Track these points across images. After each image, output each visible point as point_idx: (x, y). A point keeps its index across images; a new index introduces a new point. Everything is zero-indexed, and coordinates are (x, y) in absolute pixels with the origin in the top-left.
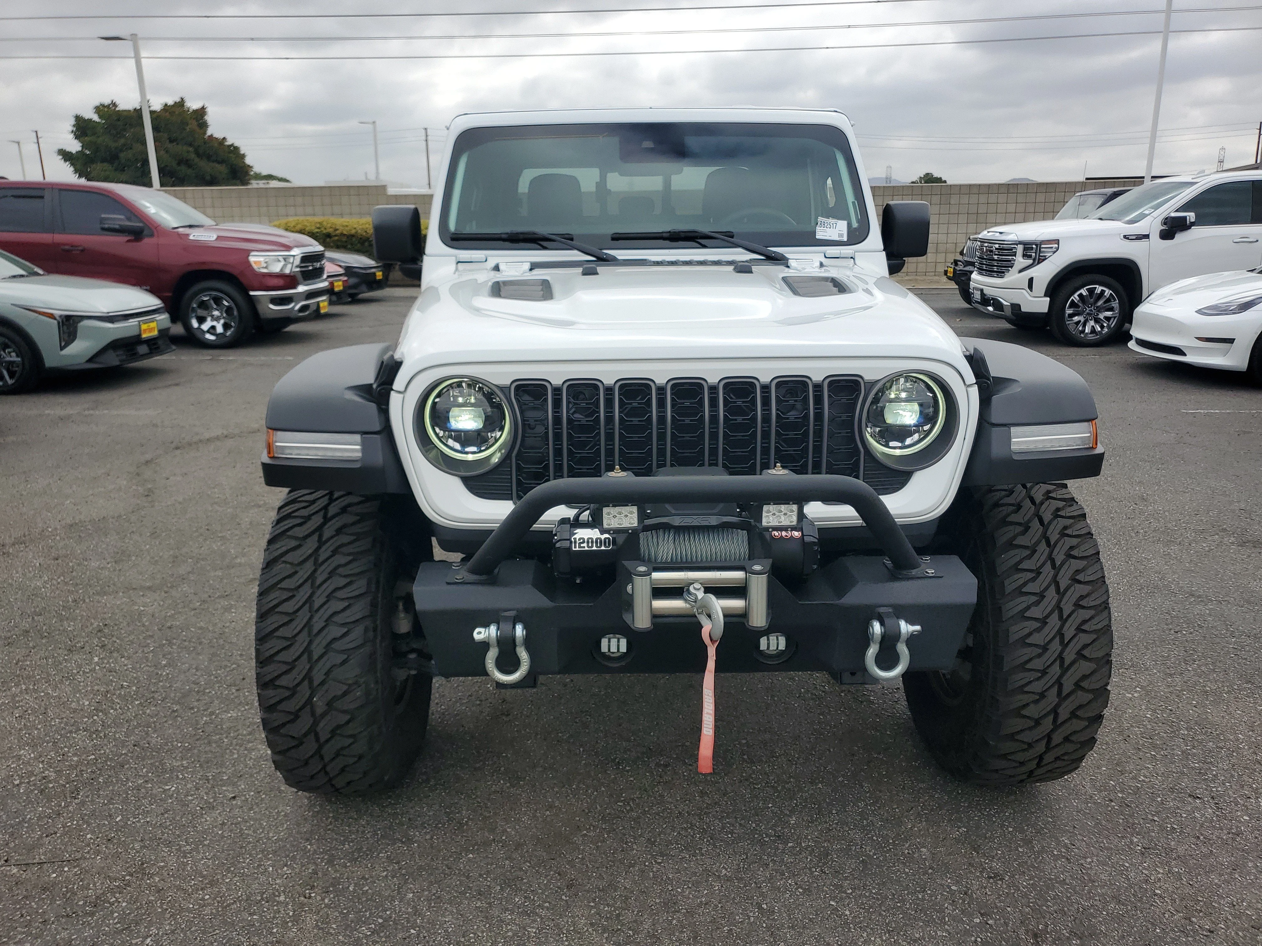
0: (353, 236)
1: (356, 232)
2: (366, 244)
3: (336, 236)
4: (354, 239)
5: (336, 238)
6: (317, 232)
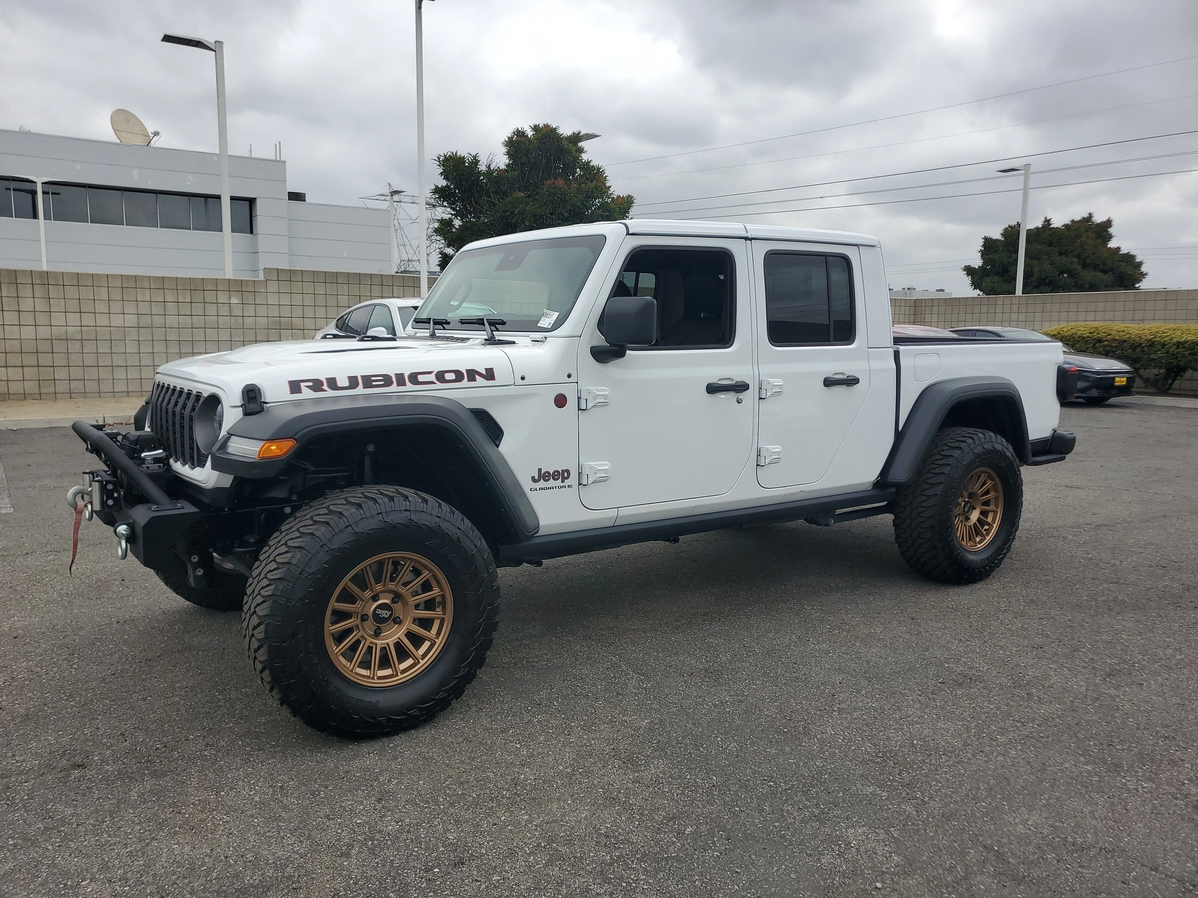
0: (1125, 341)
1: (1129, 338)
2: (1138, 350)
3: (1107, 341)
4: (1125, 345)
5: (1106, 343)
6: (1088, 337)
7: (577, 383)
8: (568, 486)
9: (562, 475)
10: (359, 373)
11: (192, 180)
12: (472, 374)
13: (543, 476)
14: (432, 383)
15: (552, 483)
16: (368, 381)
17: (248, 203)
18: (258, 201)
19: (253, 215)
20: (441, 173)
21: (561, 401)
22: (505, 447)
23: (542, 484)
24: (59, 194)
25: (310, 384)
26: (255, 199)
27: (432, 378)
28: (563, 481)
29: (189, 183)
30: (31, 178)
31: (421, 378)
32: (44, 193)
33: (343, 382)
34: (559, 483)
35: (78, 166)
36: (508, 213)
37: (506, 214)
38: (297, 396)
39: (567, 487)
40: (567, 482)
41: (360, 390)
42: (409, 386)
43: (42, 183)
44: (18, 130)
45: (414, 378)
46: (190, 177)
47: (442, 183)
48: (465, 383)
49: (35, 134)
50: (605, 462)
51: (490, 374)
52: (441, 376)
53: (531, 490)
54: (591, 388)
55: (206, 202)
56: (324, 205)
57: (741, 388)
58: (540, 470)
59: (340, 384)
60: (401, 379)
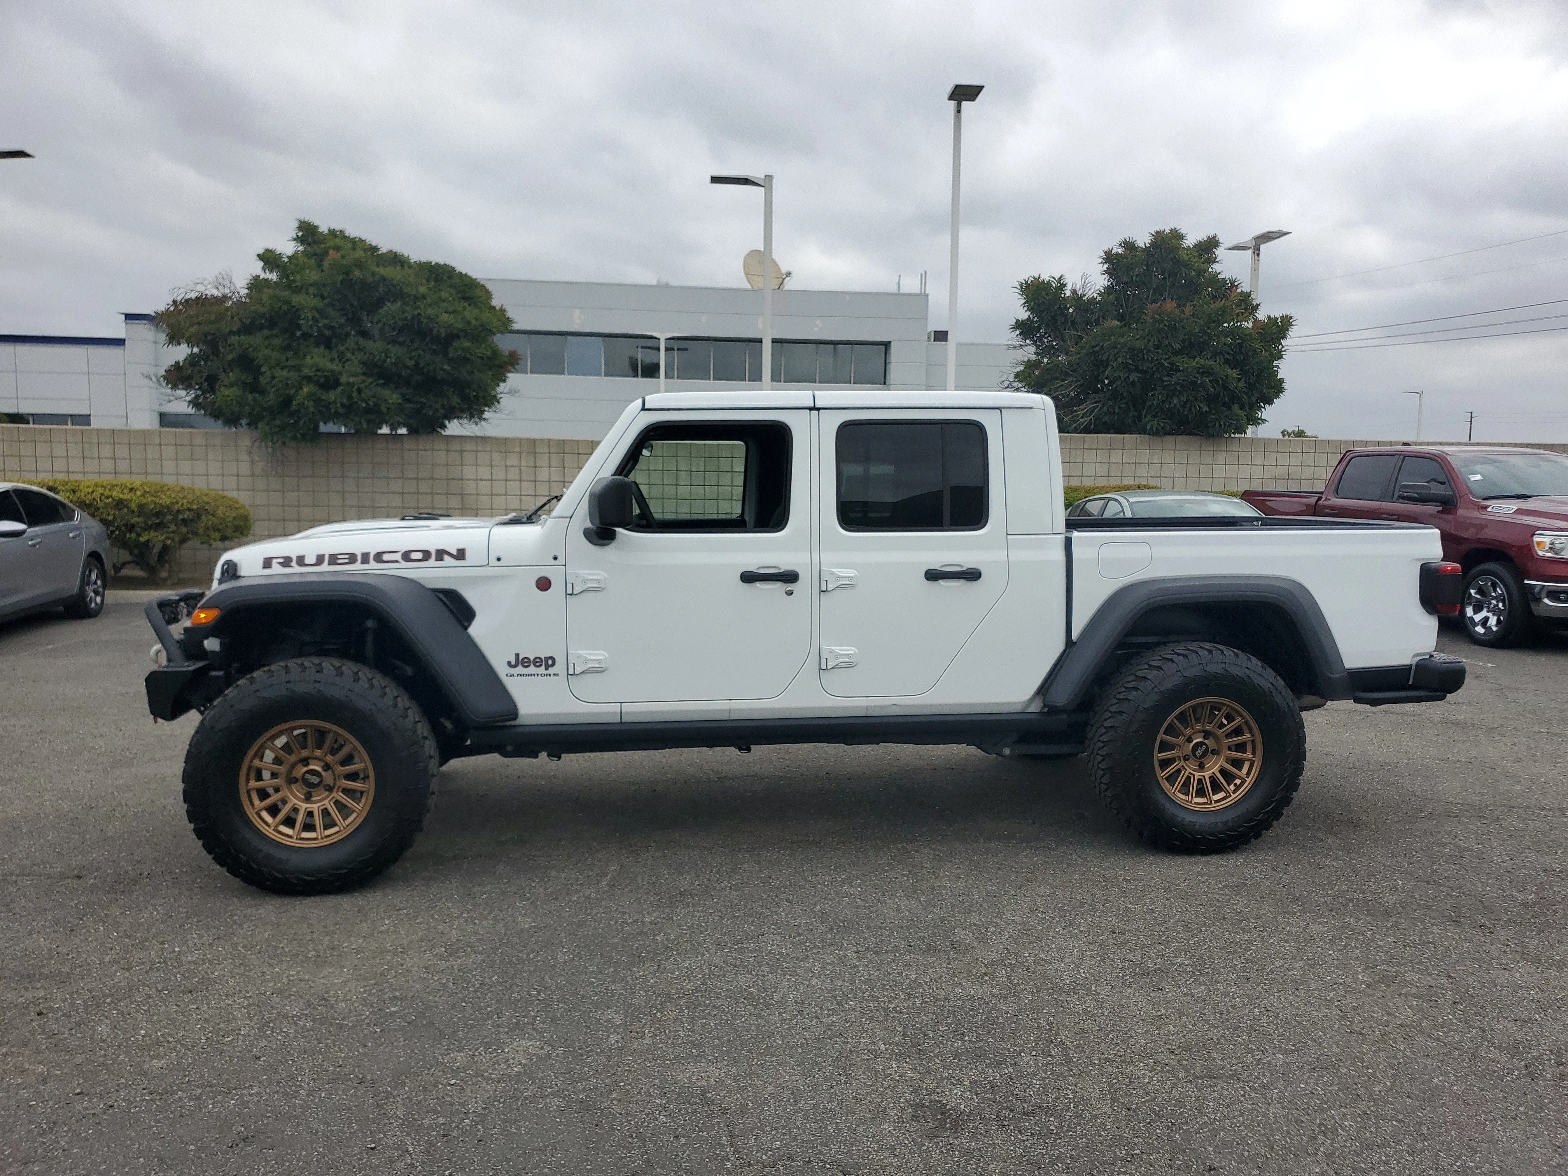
7: (565, 565)
8: (554, 674)
9: (548, 662)
10: (327, 551)
11: (820, 326)
12: (441, 554)
13: (521, 662)
14: (397, 562)
15: (532, 669)
16: (334, 559)
17: (883, 347)
18: (892, 344)
19: (887, 362)
20: (1024, 304)
21: (544, 584)
22: (475, 630)
23: (520, 669)
24: (687, 349)
25: (281, 560)
26: (890, 342)
27: (398, 556)
28: (547, 669)
29: (816, 329)
30: (654, 334)
31: (386, 557)
32: (667, 349)
33: (310, 559)
34: (542, 670)
35: (704, 318)
36: (1097, 348)
37: (1095, 349)
38: (267, 572)
39: (552, 675)
40: (551, 670)
41: (325, 567)
42: (373, 564)
43: (666, 339)
44: (654, 283)
45: (379, 557)
46: (818, 322)
47: (1024, 315)
48: (432, 562)
49: (672, 287)
50: (602, 652)
51: (461, 554)
52: (406, 556)
53: (507, 675)
54: (580, 572)
55: (835, 350)
56: (973, 344)
57: (790, 577)
58: (517, 655)
59: (307, 562)
60: (365, 558)
